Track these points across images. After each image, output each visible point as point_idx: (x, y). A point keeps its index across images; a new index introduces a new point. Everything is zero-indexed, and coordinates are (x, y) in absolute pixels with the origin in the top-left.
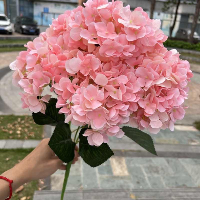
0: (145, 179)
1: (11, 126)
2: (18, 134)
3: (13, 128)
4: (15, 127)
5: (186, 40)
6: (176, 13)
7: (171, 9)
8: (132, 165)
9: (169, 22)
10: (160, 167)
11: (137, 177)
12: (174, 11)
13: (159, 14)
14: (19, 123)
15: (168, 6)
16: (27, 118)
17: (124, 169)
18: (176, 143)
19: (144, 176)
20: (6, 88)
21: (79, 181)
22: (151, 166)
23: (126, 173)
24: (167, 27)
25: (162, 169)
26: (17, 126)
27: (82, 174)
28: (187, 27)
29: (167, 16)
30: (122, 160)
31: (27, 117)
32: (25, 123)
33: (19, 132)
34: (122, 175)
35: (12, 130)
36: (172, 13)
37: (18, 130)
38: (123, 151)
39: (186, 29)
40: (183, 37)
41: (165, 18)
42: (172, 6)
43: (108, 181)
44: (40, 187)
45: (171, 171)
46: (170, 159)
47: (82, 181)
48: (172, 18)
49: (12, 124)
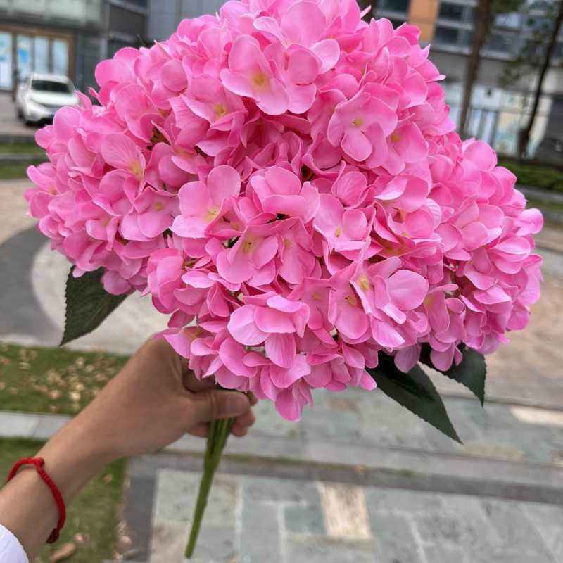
0: (417, 555)
1: (58, 378)
2: (71, 401)
3: (62, 383)
4: (67, 382)
6: (539, 93)
7: (523, 82)
8: (383, 512)
9: (518, 117)
10: (463, 524)
11: (393, 545)
12: (533, 85)
13: (489, 93)
14: (80, 372)
15: (514, 72)
16: (104, 360)
17: (358, 520)
18: (515, 457)
19: (415, 546)
21: (228, 544)
22: (436, 519)
23: (364, 532)
24: (511, 130)
25: (470, 530)
26: (73, 378)
27: (239, 525)
29: (512, 100)
30: (356, 496)
31: (102, 357)
32: (95, 372)
33: (75, 396)
34: (352, 536)
35: (60, 388)
36: (526, 92)
37: (74, 390)
38: (360, 469)
40: (555, 159)
41: (507, 104)
42: (526, 73)
43: (310, 550)
44: (120, 553)
45: (494, 538)
46: (494, 502)
47: (237, 545)
48: (525, 103)
49: (60, 373)
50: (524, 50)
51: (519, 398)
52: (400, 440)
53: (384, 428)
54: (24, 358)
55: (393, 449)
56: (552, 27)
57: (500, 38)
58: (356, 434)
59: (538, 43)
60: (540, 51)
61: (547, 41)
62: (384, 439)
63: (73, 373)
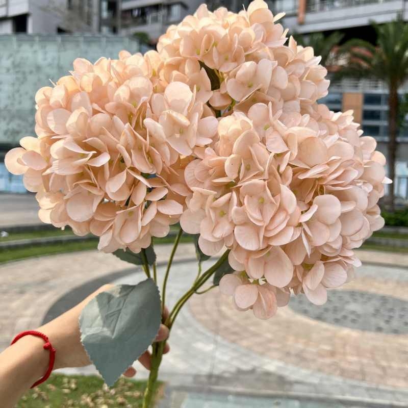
3: (92, 405)
4: (96, 404)
26: (100, 400)
49: (91, 396)
54: (66, 385)
63: (100, 396)
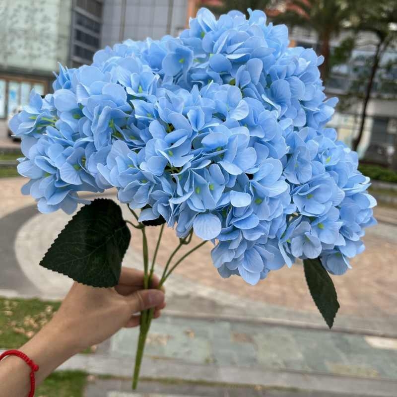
1: (32, 321)
3: (35, 325)
4: (39, 325)
5: (384, 165)
6: (364, 115)
7: (353, 108)
9: (351, 131)
12: (360, 110)
14: (48, 317)
15: (347, 102)
18: (372, 376)
20: (29, 243)
24: (346, 141)
26: (44, 322)
28: (385, 141)
29: (346, 120)
35: (34, 330)
36: (356, 115)
38: (259, 388)
39: (384, 145)
40: (379, 159)
41: (343, 123)
42: (354, 103)
48: (356, 122)
49: (34, 318)
50: (352, 88)
51: (370, 330)
52: (286, 364)
53: (274, 356)
54: (8, 307)
55: (282, 371)
56: (370, 72)
57: (334, 80)
58: (255, 360)
59: (361, 83)
60: (362, 89)
61: (367, 81)
62: (275, 364)
63: (43, 318)
